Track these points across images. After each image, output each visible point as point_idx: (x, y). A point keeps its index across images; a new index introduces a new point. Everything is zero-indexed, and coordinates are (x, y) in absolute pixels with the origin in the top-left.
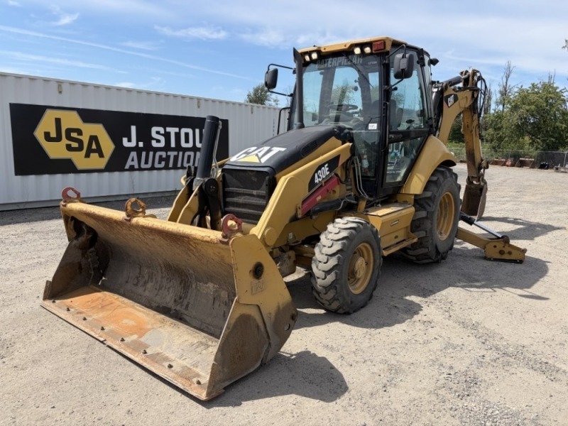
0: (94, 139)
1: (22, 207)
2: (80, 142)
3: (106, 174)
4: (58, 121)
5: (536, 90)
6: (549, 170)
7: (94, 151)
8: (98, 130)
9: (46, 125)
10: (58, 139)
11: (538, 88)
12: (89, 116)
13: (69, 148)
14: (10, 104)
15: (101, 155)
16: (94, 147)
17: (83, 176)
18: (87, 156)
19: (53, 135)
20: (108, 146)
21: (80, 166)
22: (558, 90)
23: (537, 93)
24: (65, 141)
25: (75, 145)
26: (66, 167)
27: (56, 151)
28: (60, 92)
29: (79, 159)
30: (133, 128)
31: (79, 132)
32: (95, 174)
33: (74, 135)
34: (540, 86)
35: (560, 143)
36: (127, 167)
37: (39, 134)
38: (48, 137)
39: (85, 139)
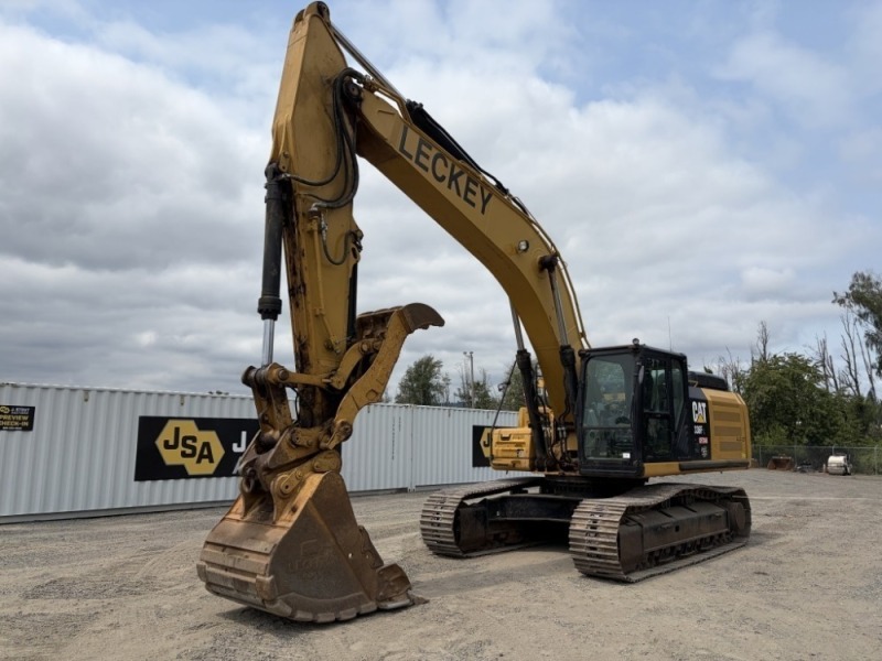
0: (206, 445)
2: (194, 448)
3: (214, 479)
4: (177, 430)
7: (205, 457)
8: (211, 437)
9: (167, 434)
10: (175, 447)
12: (203, 424)
13: (184, 454)
14: (140, 417)
15: (211, 461)
16: (206, 453)
17: (193, 481)
18: (199, 461)
19: (172, 443)
20: (218, 452)
21: (191, 472)
24: (181, 448)
25: (189, 451)
26: (179, 473)
27: (171, 458)
28: (182, 405)
29: (191, 465)
30: (244, 434)
31: (194, 439)
32: (204, 480)
33: (189, 442)
36: (235, 472)
37: (160, 443)
38: (167, 445)
39: (198, 446)
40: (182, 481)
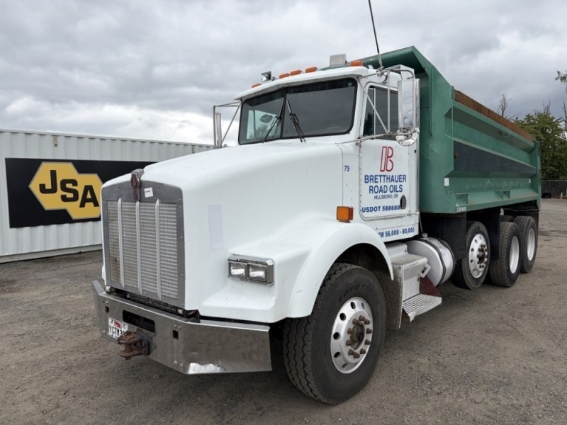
0: (89, 188)
1: (16, 259)
2: (75, 193)
4: (53, 174)
5: (532, 121)
6: (552, 199)
7: (89, 201)
8: (93, 180)
9: (42, 177)
10: (53, 190)
11: (533, 119)
12: (83, 166)
13: (64, 199)
14: (6, 159)
15: (96, 204)
16: (89, 196)
17: (78, 225)
18: (82, 205)
19: (48, 186)
21: (74, 216)
22: (554, 120)
23: (534, 124)
24: (60, 192)
25: (70, 195)
26: (61, 217)
27: (50, 202)
28: (56, 145)
29: (74, 209)
31: (74, 183)
32: (90, 223)
33: (69, 186)
34: (535, 117)
35: (560, 171)
37: (34, 187)
38: (43, 189)
39: (80, 189)
40: (66, 226)
